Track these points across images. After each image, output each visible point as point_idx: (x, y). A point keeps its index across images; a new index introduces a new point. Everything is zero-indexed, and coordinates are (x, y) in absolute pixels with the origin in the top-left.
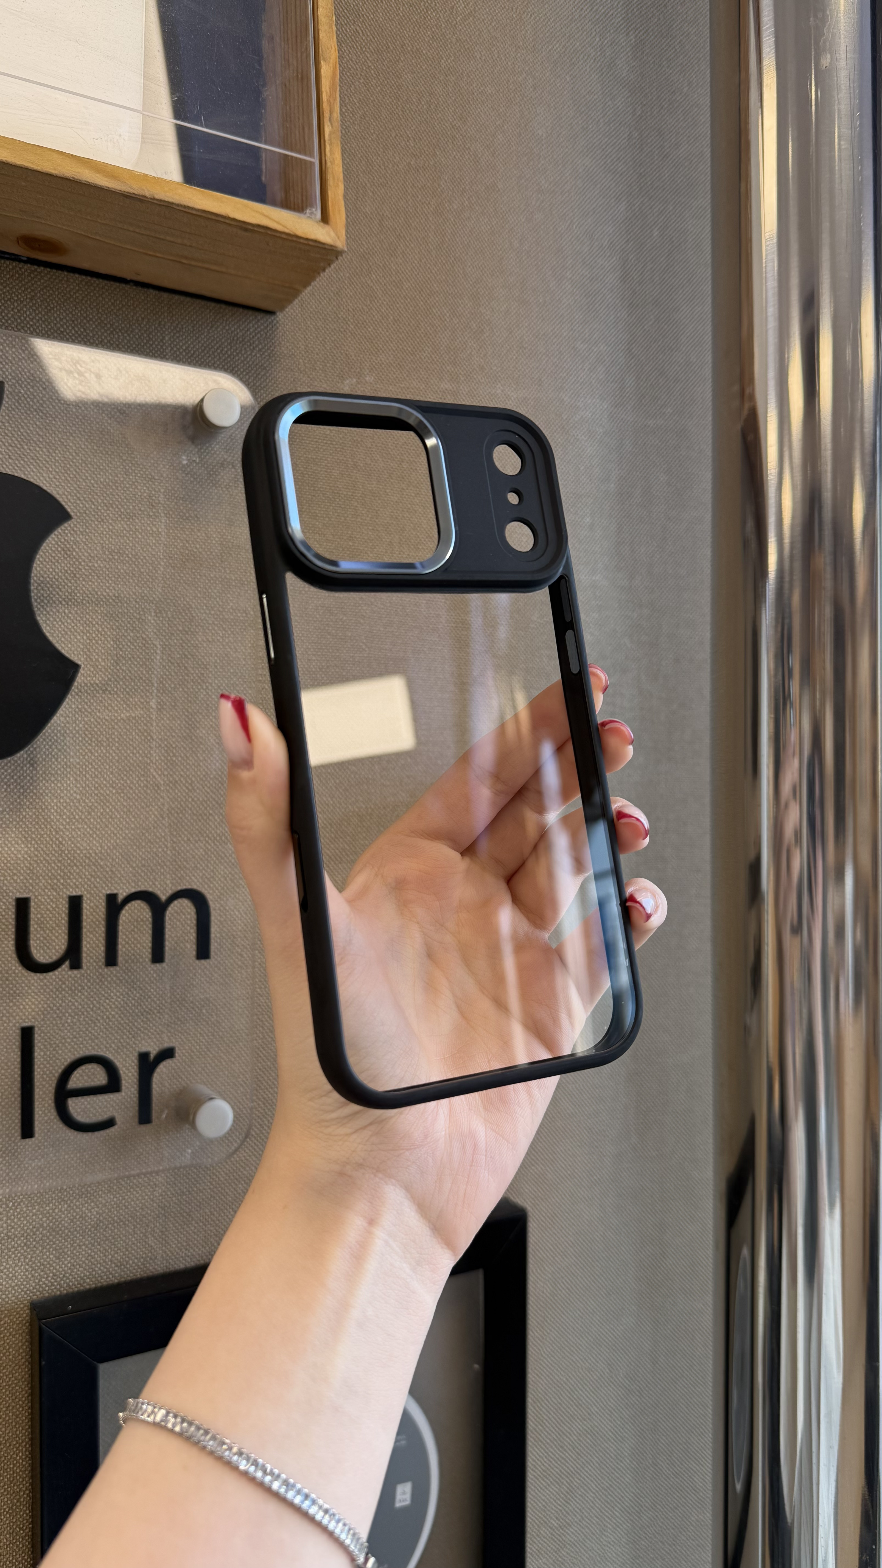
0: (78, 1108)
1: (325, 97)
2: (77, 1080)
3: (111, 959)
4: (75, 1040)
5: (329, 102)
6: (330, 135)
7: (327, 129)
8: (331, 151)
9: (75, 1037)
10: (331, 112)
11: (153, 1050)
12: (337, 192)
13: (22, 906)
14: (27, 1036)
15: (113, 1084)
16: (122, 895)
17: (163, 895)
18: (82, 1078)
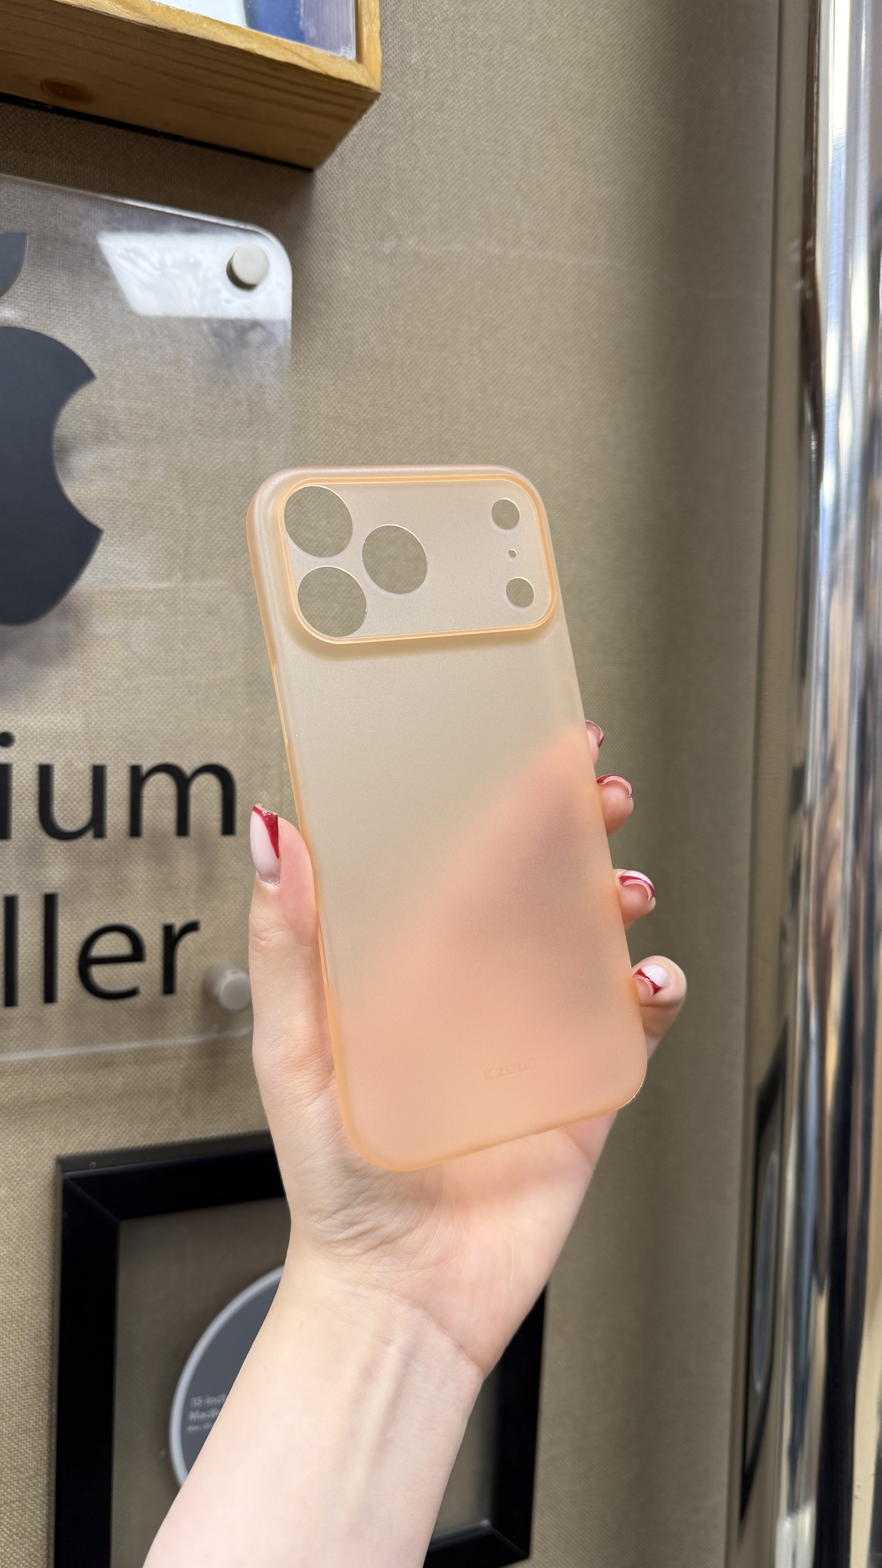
0: (101, 975)
2: (101, 948)
3: (135, 829)
4: (101, 911)
9: (102, 908)
11: (178, 923)
12: (371, 29)
13: (45, 773)
14: (50, 903)
15: (137, 954)
16: (146, 767)
17: (188, 769)
18: (106, 946)
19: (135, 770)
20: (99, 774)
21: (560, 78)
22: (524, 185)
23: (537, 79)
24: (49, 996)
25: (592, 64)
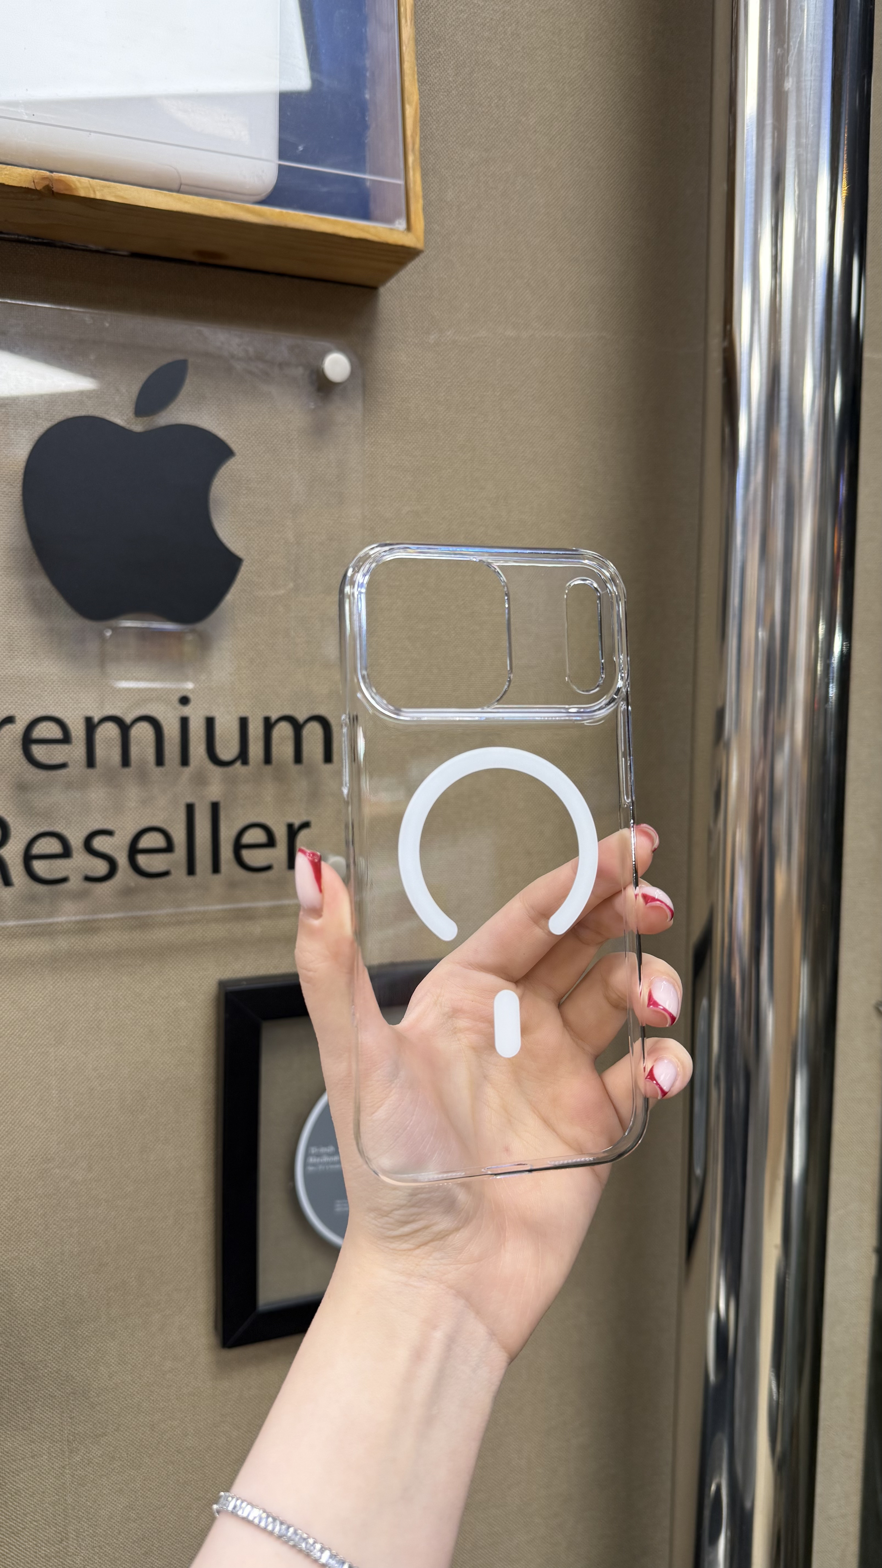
0: (248, 855)
1: (409, 133)
2: (248, 838)
3: (268, 759)
4: (247, 813)
5: (412, 136)
6: (413, 163)
7: (411, 159)
8: (414, 175)
10: (414, 144)
11: (297, 823)
12: (417, 207)
13: (210, 722)
14: (215, 808)
15: (271, 842)
16: (274, 717)
17: (301, 718)
18: (251, 837)
19: (267, 720)
20: (244, 723)
21: (559, 198)
22: (532, 283)
23: (541, 201)
24: (216, 869)
25: (583, 184)
